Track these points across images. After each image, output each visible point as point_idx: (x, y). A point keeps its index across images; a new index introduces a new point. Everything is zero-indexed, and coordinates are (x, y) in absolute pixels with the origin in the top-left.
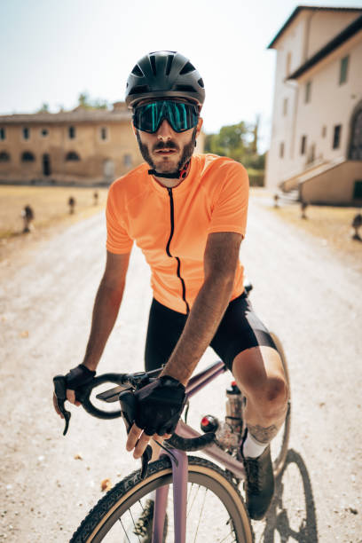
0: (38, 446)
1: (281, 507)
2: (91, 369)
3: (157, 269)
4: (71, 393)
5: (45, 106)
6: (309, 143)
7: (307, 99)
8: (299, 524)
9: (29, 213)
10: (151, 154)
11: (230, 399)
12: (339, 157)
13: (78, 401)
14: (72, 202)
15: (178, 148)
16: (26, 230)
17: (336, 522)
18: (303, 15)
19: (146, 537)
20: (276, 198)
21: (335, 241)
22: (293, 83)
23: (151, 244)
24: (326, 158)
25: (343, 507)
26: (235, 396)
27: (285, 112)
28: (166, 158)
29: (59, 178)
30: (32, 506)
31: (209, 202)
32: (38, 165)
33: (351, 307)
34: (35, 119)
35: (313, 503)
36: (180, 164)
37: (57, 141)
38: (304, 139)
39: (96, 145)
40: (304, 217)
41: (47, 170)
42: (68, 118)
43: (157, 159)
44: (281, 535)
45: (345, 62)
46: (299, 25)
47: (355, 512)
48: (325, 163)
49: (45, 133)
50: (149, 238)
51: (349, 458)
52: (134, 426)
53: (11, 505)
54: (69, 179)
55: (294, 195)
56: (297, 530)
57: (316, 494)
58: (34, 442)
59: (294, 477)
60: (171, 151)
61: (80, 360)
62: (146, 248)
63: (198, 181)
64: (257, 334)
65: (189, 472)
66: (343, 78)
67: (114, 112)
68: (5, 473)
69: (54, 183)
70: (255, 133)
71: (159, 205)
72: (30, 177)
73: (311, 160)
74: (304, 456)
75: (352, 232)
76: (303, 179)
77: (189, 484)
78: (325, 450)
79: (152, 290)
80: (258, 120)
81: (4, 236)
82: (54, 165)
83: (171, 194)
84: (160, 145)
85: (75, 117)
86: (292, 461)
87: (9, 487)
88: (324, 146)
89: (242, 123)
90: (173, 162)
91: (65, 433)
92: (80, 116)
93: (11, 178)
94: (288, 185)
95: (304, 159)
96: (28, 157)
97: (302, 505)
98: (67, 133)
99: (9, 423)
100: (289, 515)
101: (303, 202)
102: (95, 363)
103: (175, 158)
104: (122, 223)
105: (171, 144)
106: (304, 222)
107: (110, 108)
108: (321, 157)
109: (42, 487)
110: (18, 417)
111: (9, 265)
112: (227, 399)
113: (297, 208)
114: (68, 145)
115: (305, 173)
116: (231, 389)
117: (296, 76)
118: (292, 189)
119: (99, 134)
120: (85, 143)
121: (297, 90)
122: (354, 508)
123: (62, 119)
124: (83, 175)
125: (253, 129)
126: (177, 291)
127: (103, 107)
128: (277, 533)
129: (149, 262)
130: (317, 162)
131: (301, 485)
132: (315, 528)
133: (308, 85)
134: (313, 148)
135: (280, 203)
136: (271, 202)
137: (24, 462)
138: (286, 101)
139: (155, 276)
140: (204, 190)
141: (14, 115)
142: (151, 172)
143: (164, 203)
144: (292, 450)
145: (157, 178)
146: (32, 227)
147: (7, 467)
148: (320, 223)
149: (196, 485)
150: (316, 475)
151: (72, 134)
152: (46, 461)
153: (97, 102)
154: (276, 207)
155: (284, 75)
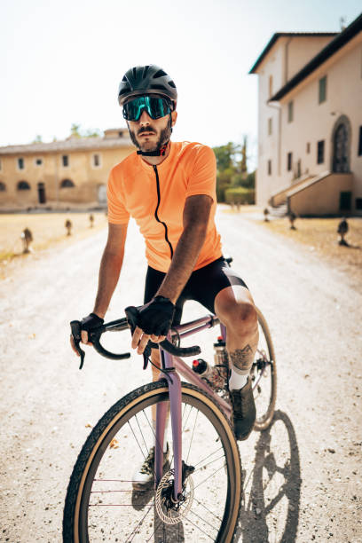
0: (52, 419)
1: (268, 451)
2: (100, 316)
3: (149, 237)
4: (85, 334)
5: (39, 137)
6: (295, 160)
7: (290, 119)
8: (284, 463)
9: (28, 235)
10: (137, 137)
11: (218, 352)
12: (323, 171)
13: (90, 341)
14: (68, 224)
15: (155, 131)
16: (26, 252)
17: (317, 459)
18: (281, 42)
19: (151, 475)
20: (266, 212)
21: (322, 247)
22: (276, 104)
23: (143, 213)
24: (311, 173)
25: (323, 449)
26: (221, 348)
27: (270, 132)
28: (147, 139)
29: (54, 205)
30: (50, 462)
31: (185, 175)
32: (34, 193)
33: (335, 301)
34: (30, 149)
35: (297, 448)
36: (159, 144)
37: (51, 170)
38: (290, 156)
39: (89, 170)
40: (293, 228)
41: (42, 198)
42: (61, 147)
43: (141, 141)
44: (268, 470)
45: (323, 83)
46: (279, 51)
47: (333, 452)
48: (312, 177)
49: (39, 162)
50: (141, 208)
51: (329, 414)
52: (137, 328)
53: (31, 463)
54: (65, 205)
55: (284, 209)
56: (283, 467)
57: (300, 441)
58: (48, 416)
59: (281, 430)
60: (151, 134)
61: (91, 310)
62: (139, 217)
63: (176, 160)
64: (230, 279)
65: (183, 394)
66: (322, 98)
67: (105, 139)
68: (24, 441)
69: (49, 210)
70: (244, 153)
71: (149, 181)
72: (26, 206)
73: (298, 175)
74: (290, 415)
75: (339, 238)
76: (290, 193)
77: (183, 404)
78: (308, 409)
79: (146, 260)
80: (245, 142)
81: (5, 257)
82: (48, 192)
83: (156, 170)
84: (142, 130)
85: (68, 146)
86: (279, 419)
87: (28, 450)
88: (309, 161)
89: (230, 144)
90: (152, 142)
91: (81, 368)
92: (73, 144)
93: (7, 207)
94: (277, 201)
95: (291, 174)
96: (23, 186)
97: (287, 448)
98: (61, 161)
99: (23, 404)
100: (275, 457)
101: (292, 216)
102: (104, 312)
103: (154, 139)
104: (120, 198)
105: (150, 128)
106: (294, 232)
107: (102, 135)
108: (307, 172)
109: (58, 449)
110: (31, 400)
111: (12, 281)
112: (215, 352)
113: (286, 221)
114: (63, 173)
115: (293, 187)
116: (218, 343)
117: (278, 97)
118: (281, 204)
119: (92, 161)
120: (79, 170)
121: (280, 110)
122: (331, 448)
123: (55, 148)
124: (78, 201)
125: (240, 149)
126: (166, 254)
127: (95, 135)
128: (265, 472)
129: (142, 232)
130: (304, 177)
131: (287, 435)
132: (298, 464)
133: (291, 105)
134: (299, 164)
135: (269, 217)
136: (262, 217)
137: (40, 432)
138: (270, 121)
139: (149, 246)
140: (181, 166)
141: (9, 147)
142: (139, 153)
143: (151, 178)
144: (279, 411)
145: (144, 157)
146: (30, 248)
147: (26, 436)
148: (308, 233)
149: (189, 406)
150: (300, 427)
151: (66, 162)
152: (59, 430)
153: (88, 132)
154: (267, 221)
155: (267, 97)
